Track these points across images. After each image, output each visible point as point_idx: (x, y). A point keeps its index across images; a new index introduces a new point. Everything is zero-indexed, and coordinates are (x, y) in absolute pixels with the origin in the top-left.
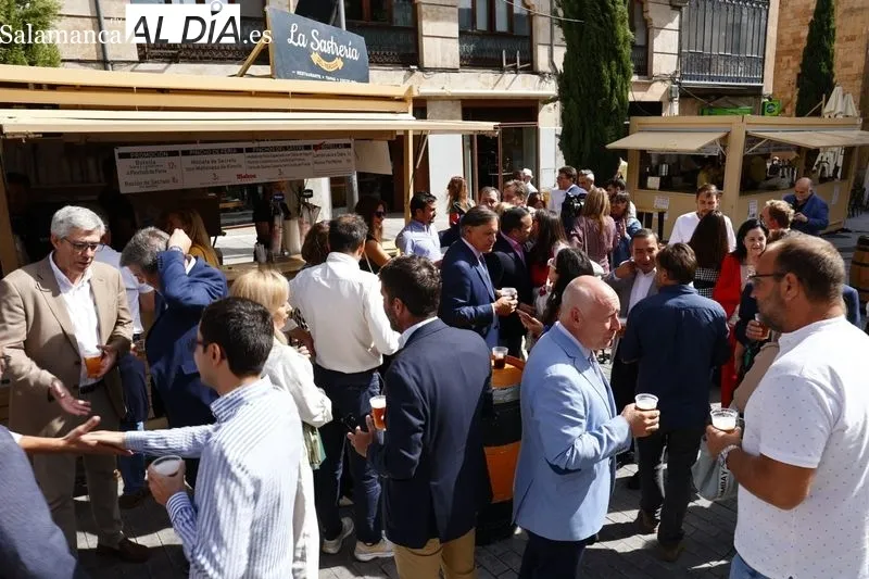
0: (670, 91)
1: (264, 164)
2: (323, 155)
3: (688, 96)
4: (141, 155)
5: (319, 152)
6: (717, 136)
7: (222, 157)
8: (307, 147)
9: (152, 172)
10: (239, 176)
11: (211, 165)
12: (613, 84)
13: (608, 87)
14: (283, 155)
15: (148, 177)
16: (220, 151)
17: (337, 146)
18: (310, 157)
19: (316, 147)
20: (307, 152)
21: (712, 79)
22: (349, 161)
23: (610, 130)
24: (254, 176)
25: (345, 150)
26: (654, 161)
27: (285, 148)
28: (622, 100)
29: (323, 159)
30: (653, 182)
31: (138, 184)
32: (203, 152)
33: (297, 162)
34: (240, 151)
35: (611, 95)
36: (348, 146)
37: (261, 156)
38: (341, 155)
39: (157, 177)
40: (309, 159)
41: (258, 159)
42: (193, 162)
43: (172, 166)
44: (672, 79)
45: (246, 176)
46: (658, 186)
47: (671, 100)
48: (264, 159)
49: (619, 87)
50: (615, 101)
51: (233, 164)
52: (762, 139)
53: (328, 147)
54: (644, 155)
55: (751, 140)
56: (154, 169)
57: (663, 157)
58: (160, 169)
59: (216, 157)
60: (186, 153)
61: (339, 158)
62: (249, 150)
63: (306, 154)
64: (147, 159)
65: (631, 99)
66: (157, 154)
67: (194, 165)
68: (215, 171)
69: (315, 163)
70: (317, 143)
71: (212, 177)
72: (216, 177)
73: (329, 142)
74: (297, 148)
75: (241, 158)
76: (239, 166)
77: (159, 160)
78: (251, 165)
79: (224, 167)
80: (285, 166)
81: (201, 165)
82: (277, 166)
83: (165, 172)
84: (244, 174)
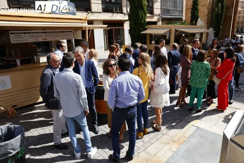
0: (159, 19)
1: (49, 36)
2: (64, 34)
3: (163, 20)
4: (16, 33)
5: (64, 33)
6: (168, 30)
7: (38, 34)
8: (60, 32)
10: (43, 39)
11: (35, 36)
12: (142, 17)
13: (141, 17)
14: (54, 34)
15: (19, 39)
17: (68, 32)
19: (63, 32)
20: (60, 33)
21: (169, 15)
22: (71, 35)
23: (142, 29)
24: (47, 39)
25: (71, 33)
26: (153, 37)
27: (55, 32)
28: (145, 21)
30: (153, 42)
31: (16, 41)
32: (33, 33)
33: (58, 36)
35: (142, 19)
36: (71, 32)
39: (21, 39)
40: (61, 35)
41: (48, 35)
42: (30, 35)
43: (25, 36)
44: (159, 15)
45: (45, 39)
46: (154, 43)
47: (159, 21)
49: (143, 17)
50: (143, 21)
51: (41, 36)
52: (179, 31)
53: (66, 32)
54: (151, 35)
55: (176, 31)
57: (156, 36)
58: (21, 37)
59: (36, 34)
60: (28, 33)
61: (68, 35)
62: (45, 32)
63: (60, 34)
64: (18, 35)
65: (147, 21)
66: (20, 33)
67: (31, 36)
68: (37, 38)
69: (63, 36)
70: (63, 31)
71: (36, 39)
72: (37, 40)
73: (66, 30)
74: (58, 32)
75: (43, 34)
76: (43, 37)
77: (21, 35)
78: (46, 36)
79: (39, 37)
80: (55, 37)
81: (33, 36)
82: (53, 37)
83: (23, 38)
84: (44, 38)
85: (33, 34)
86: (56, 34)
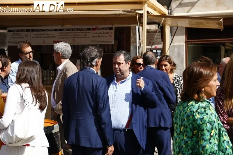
1: (67, 37)
2: (96, 33)
4: (16, 30)
5: (95, 31)
7: (48, 32)
8: (89, 29)
9: (19, 38)
10: (54, 42)
11: (42, 36)
14: (76, 33)
16: (47, 30)
17: (105, 29)
19: (93, 29)
22: (111, 36)
25: (110, 31)
27: (78, 29)
29: (97, 35)
31: (13, 42)
32: (40, 30)
33: (83, 36)
34: (56, 30)
36: (111, 29)
37: (65, 33)
38: (107, 33)
39: (20, 40)
40: (89, 35)
41: (63, 34)
42: (35, 34)
43: (27, 36)
51: (52, 36)
53: (100, 29)
56: (19, 36)
58: (22, 37)
59: (45, 33)
60: (33, 30)
62: (60, 30)
63: (88, 33)
64: (18, 33)
66: (21, 31)
67: (35, 36)
68: (44, 39)
69: (92, 37)
70: (94, 27)
71: (42, 41)
72: (44, 41)
73: (100, 27)
74: (83, 29)
75: (56, 33)
76: (55, 37)
77: (22, 33)
78: (60, 37)
79: (48, 37)
80: (77, 38)
81: (38, 36)
82: (73, 38)
83: (24, 38)
84: (56, 41)
85: (39, 33)
86: (79, 33)
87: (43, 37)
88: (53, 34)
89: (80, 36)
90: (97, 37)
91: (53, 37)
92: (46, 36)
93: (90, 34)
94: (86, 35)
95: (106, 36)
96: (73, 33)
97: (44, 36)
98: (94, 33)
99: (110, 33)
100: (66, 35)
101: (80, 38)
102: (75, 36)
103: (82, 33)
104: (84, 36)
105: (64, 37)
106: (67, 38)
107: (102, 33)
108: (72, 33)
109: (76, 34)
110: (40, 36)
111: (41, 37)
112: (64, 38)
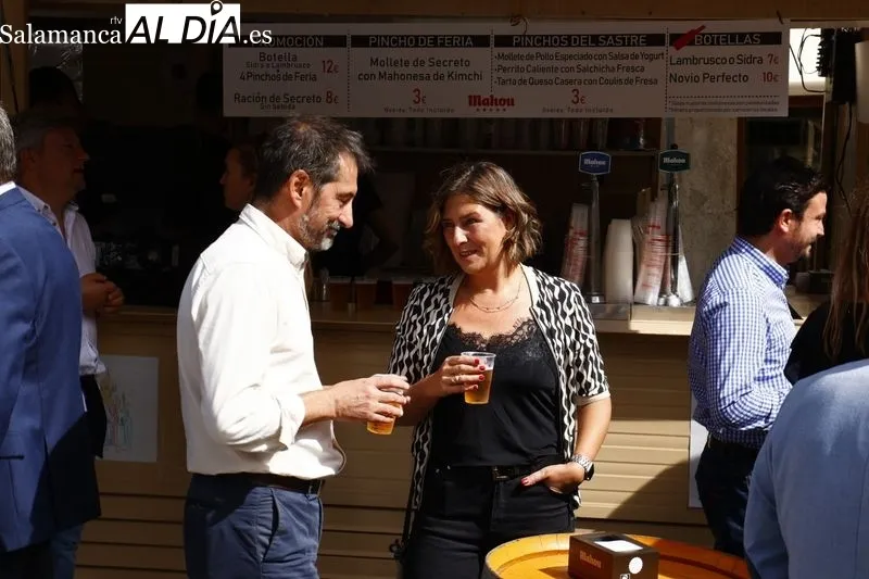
1: (538, 76)
2: (694, 61)
5: (687, 51)
8: (655, 40)
9: (288, 77)
10: (474, 100)
11: (411, 70)
14: (588, 57)
16: (436, 41)
17: (739, 38)
18: (661, 63)
19: (678, 40)
20: (653, 50)
22: (769, 77)
24: (511, 102)
27: (595, 40)
29: (700, 69)
31: (259, 99)
32: (397, 42)
33: (624, 75)
34: (481, 41)
37: (530, 57)
38: (751, 60)
39: (295, 89)
40: (655, 69)
41: (523, 64)
42: (374, 62)
43: (330, 68)
48: (535, 63)
51: (461, 70)
53: (714, 40)
56: (291, 71)
58: (303, 71)
59: (423, 53)
60: (361, 41)
61: (743, 69)
62: (503, 41)
63: (651, 58)
64: (282, 51)
66: (301, 41)
67: (376, 70)
68: (418, 84)
69: (674, 78)
70: (682, 28)
71: (413, 96)
72: (419, 99)
73: (713, 27)
74: (626, 41)
75: (482, 58)
76: (477, 76)
77: (302, 53)
78: (504, 76)
79: (441, 77)
80: (591, 82)
81: (390, 70)
82: (570, 82)
83: (314, 78)
84: (485, 95)
85: (396, 53)
86: (602, 57)
87: (415, 77)
88: (468, 63)
89: (610, 76)
90: (696, 79)
91: (468, 77)
92: (432, 71)
93: (658, 64)
94: (643, 69)
95: (746, 78)
96: (571, 57)
97: (419, 70)
98: (680, 62)
99: (766, 60)
100: (535, 70)
101: (608, 82)
102: (582, 76)
103: (616, 57)
104: (632, 75)
105: (526, 76)
106: (541, 82)
107: (724, 61)
108: (565, 58)
109: (584, 63)
110: (400, 70)
111: (402, 77)
112: (523, 82)
